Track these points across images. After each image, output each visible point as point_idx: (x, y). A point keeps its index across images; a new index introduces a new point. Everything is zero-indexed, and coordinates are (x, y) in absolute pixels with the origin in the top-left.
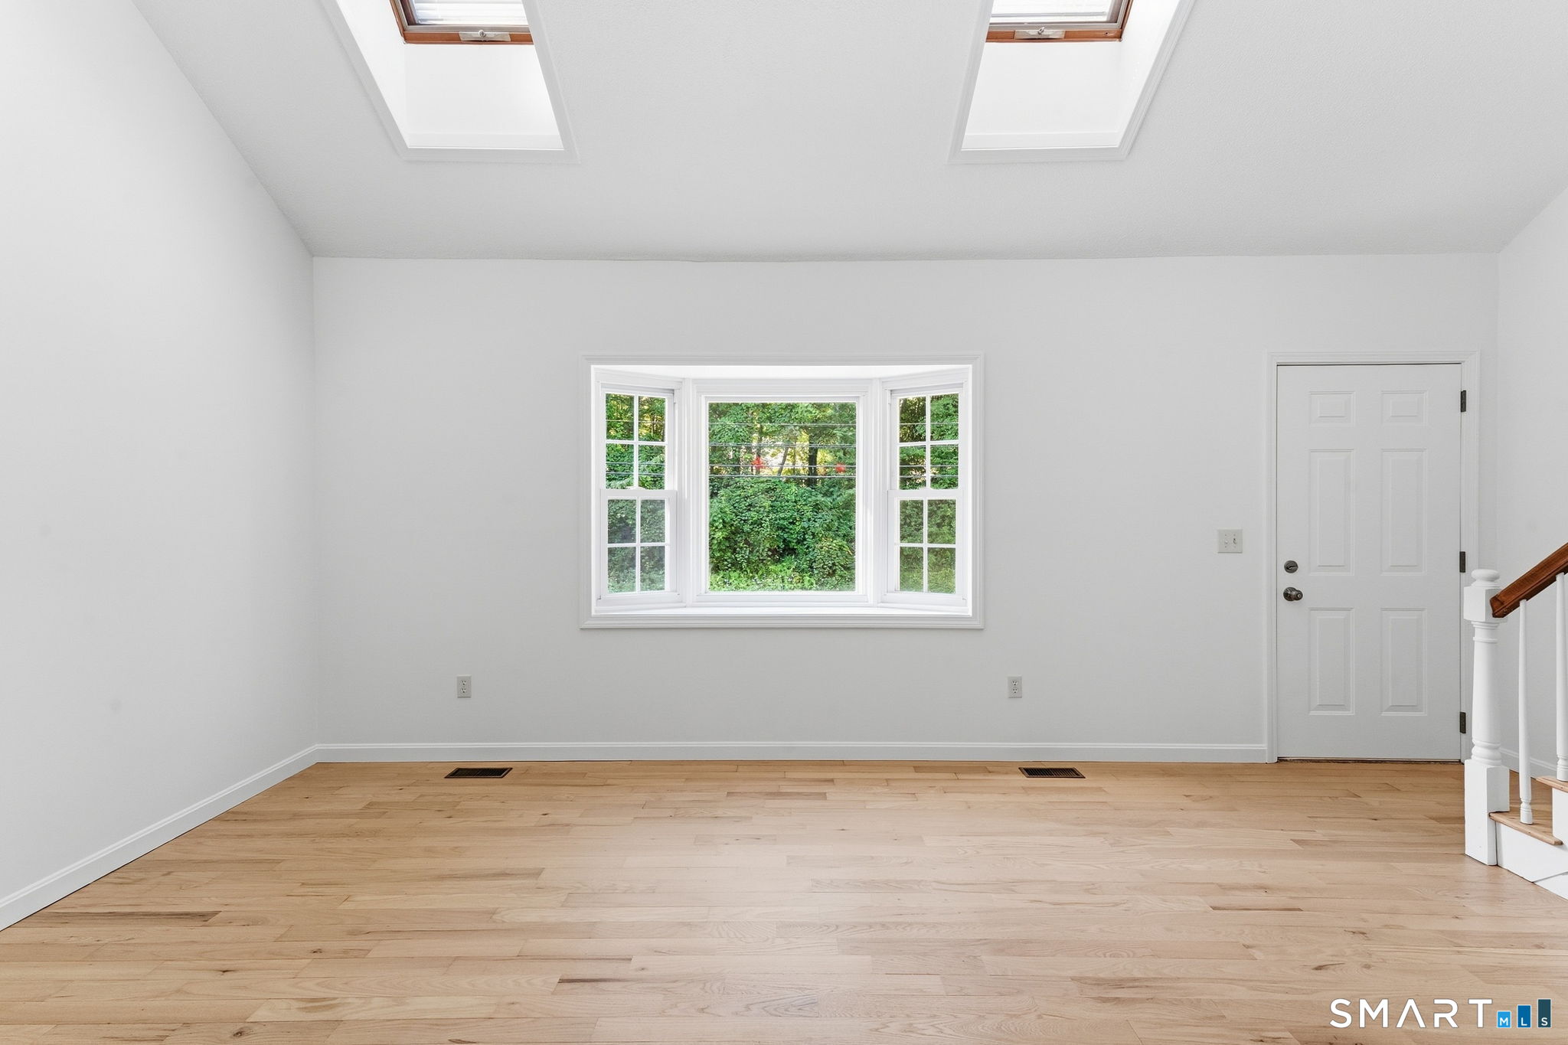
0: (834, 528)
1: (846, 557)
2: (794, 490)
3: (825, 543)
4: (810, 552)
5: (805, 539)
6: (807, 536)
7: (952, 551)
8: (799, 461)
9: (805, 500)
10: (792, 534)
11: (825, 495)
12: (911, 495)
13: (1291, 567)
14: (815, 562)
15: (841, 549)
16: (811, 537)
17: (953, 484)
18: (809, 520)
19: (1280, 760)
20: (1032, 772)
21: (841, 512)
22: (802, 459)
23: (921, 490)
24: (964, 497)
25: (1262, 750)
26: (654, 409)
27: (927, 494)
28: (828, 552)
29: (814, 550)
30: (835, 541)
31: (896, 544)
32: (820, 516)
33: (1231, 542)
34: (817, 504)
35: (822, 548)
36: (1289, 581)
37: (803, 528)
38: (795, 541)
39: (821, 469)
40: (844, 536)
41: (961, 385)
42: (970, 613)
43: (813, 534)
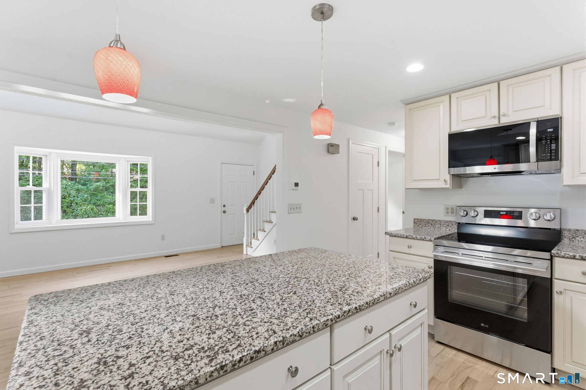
0: (88, 200)
1: (95, 213)
2: (65, 183)
3: (84, 208)
4: (74, 211)
5: (72, 206)
6: (72, 204)
7: (146, 205)
8: (65, 168)
9: (71, 188)
10: (64, 203)
11: (83, 185)
12: (134, 190)
13: (224, 206)
14: (77, 216)
15: (92, 209)
16: (75, 204)
17: (146, 187)
18: (74, 197)
19: (222, 247)
20: (166, 257)
21: (92, 193)
22: (67, 167)
23: (137, 188)
24: (149, 191)
25: (218, 245)
26: (38, 162)
27: (138, 190)
28: (85, 211)
29: (77, 211)
30: (89, 206)
31: (129, 203)
32: (80, 195)
33: (212, 201)
34: (78, 189)
35: (82, 209)
36: (224, 209)
37: (71, 200)
38: (65, 207)
39: (78, 172)
40: (94, 204)
41: (148, 162)
42: (151, 220)
43: (77, 203)
